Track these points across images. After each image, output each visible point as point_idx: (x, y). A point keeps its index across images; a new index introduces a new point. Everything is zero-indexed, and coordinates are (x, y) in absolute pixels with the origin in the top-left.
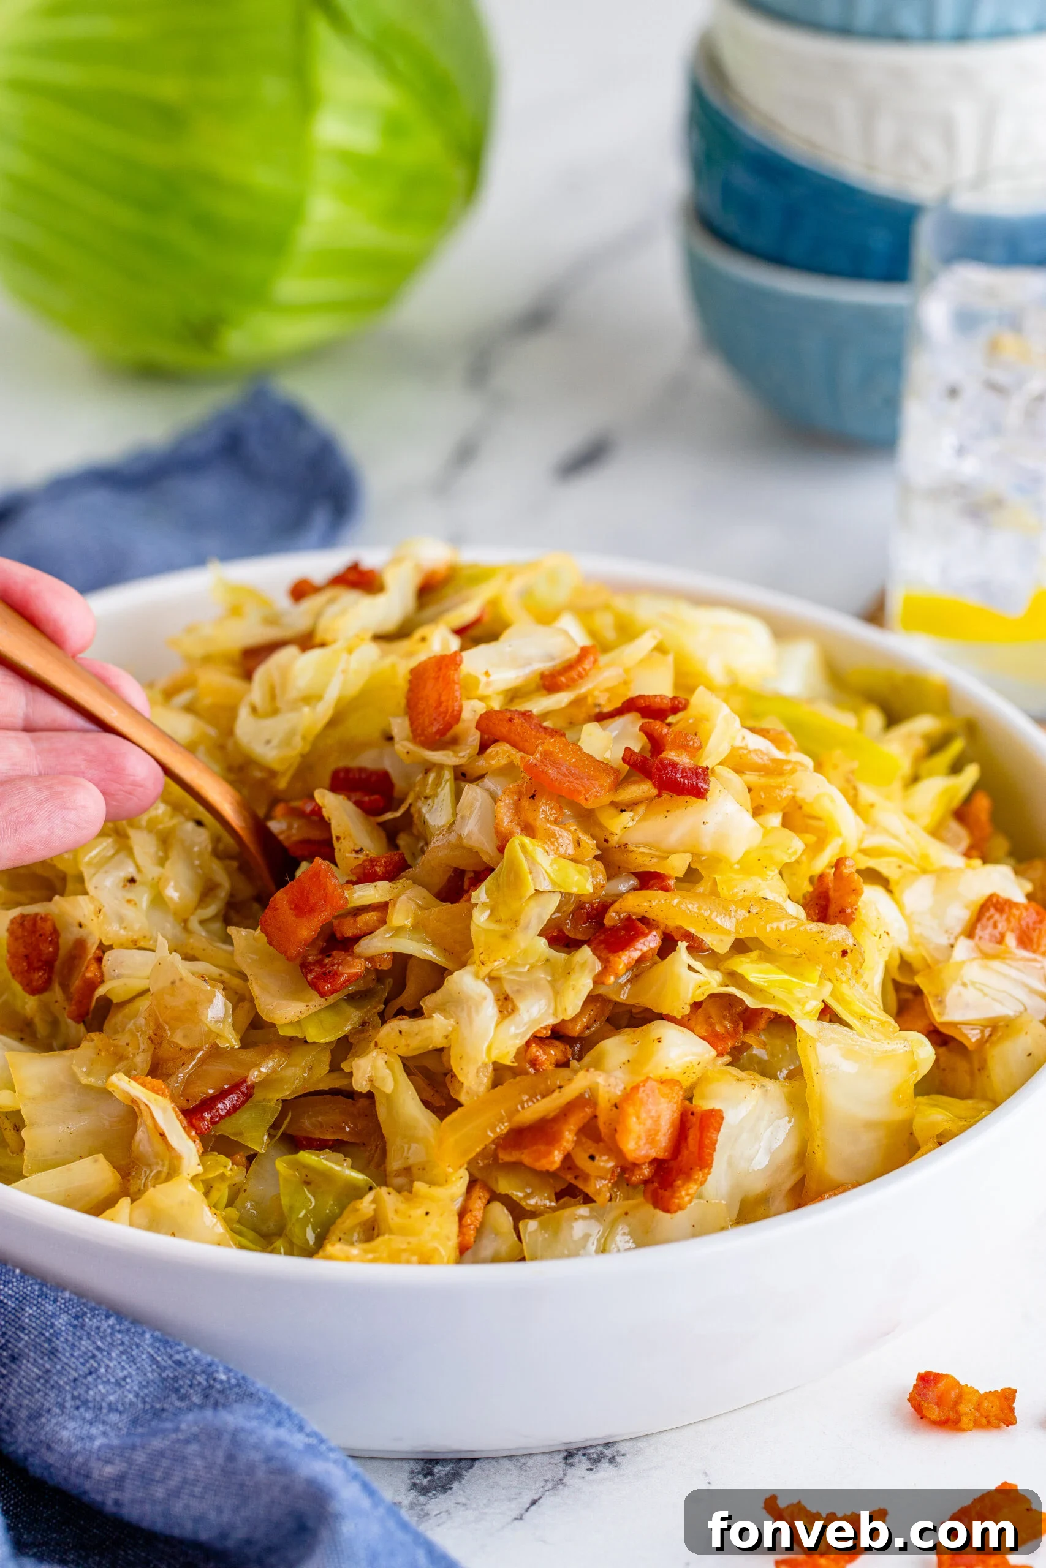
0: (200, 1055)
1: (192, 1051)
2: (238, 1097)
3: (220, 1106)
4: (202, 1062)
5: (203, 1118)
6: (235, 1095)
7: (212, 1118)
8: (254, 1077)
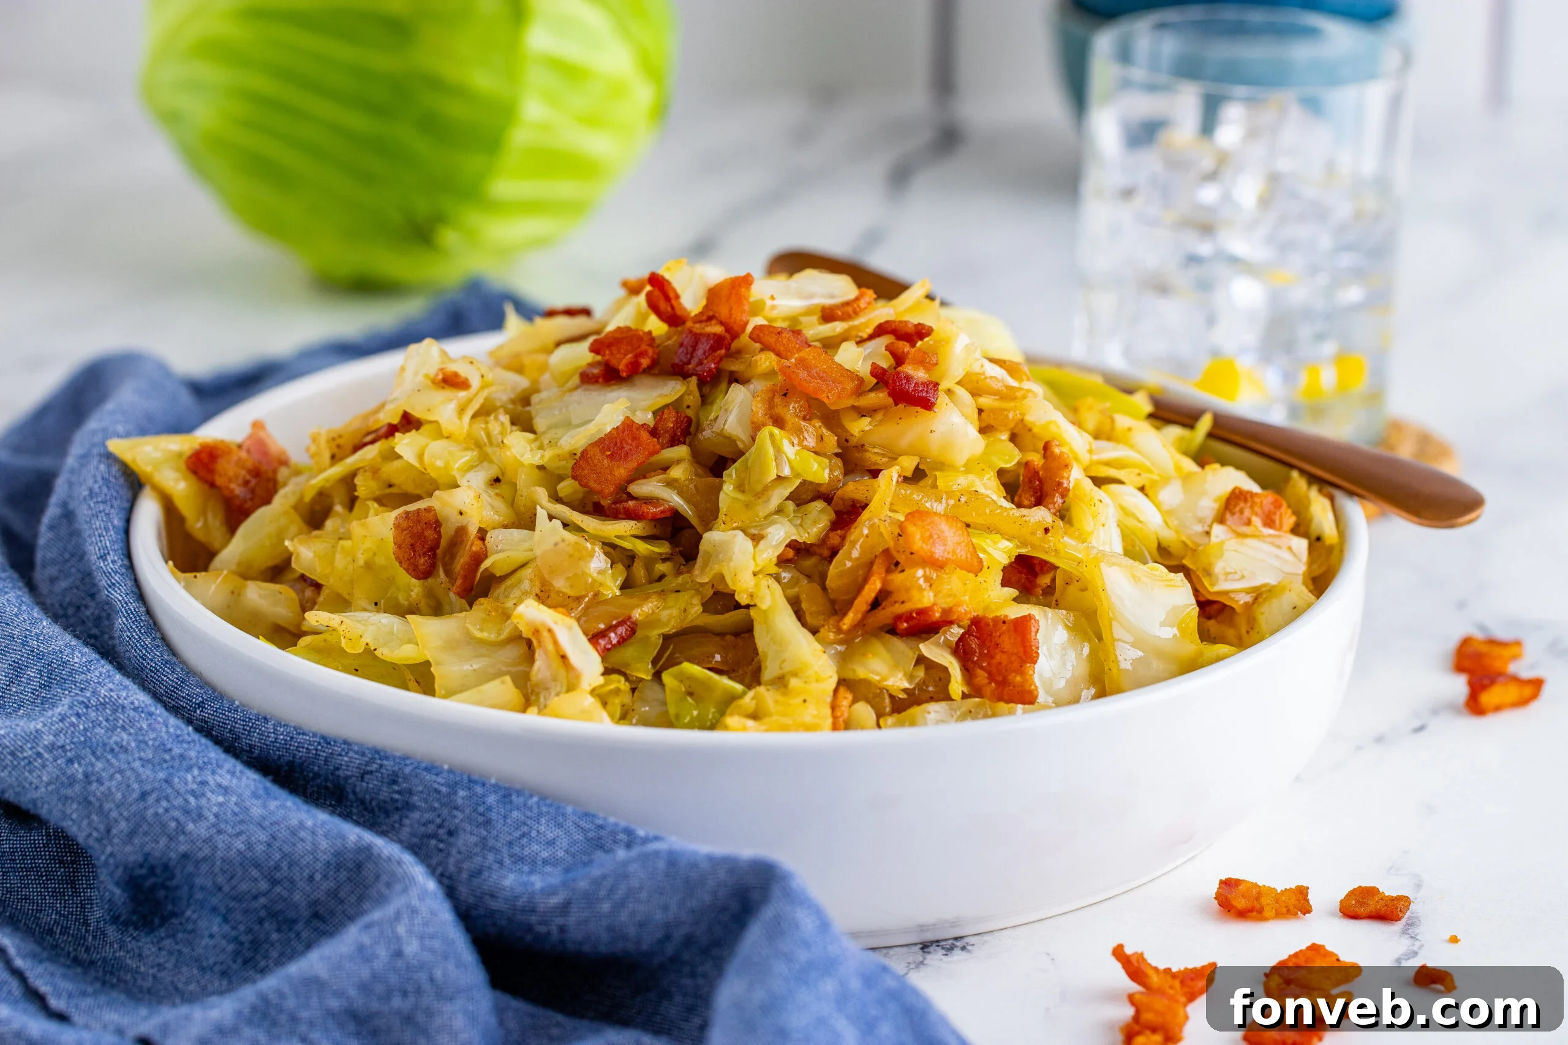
0: (586, 600)
1: (579, 598)
2: (626, 630)
3: (612, 635)
6: (623, 629)
7: (606, 645)
8: (637, 614)
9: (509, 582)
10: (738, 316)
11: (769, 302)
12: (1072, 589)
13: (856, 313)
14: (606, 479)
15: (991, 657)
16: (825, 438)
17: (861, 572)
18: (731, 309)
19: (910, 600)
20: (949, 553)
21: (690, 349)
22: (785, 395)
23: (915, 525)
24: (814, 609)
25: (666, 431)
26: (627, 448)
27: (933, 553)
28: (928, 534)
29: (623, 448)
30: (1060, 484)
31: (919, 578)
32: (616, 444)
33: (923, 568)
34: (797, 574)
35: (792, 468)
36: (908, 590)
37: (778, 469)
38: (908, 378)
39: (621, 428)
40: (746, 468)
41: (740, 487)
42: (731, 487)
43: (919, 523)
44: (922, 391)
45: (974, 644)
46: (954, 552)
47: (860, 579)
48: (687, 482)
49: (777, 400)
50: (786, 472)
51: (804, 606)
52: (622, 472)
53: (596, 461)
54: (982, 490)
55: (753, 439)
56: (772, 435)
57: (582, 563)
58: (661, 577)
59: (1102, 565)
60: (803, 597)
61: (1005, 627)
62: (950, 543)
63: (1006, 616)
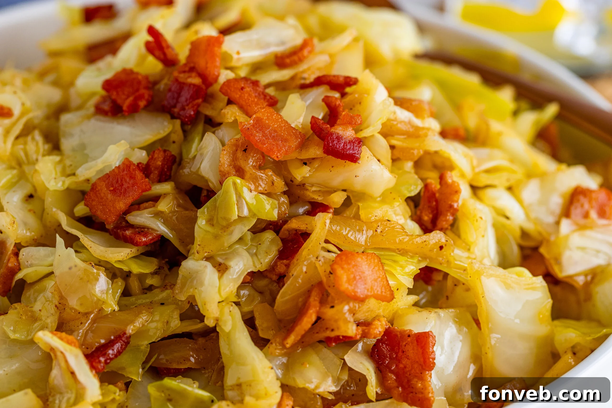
0: (92, 316)
1: (87, 314)
2: (122, 345)
3: (110, 352)
4: (94, 321)
5: (100, 362)
6: (120, 344)
7: (106, 361)
8: (130, 330)
9: (37, 287)
10: (212, 71)
11: (235, 56)
12: (459, 290)
13: (301, 60)
14: (110, 210)
15: (398, 360)
16: (276, 184)
17: (301, 300)
18: (207, 63)
19: (338, 328)
20: (368, 290)
21: (176, 95)
22: (245, 150)
23: (343, 268)
24: (265, 325)
25: (156, 168)
26: (126, 185)
27: (355, 292)
28: (352, 276)
29: (123, 185)
30: (451, 206)
31: (345, 314)
32: (117, 182)
33: (348, 303)
34: (253, 292)
35: (250, 210)
36: (336, 321)
37: (238, 211)
38: (339, 138)
39: (122, 167)
40: (215, 208)
41: (210, 221)
42: (204, 222)
43: (346, 266)
44: (349, 149)
45: (385, 349)
46: (372, 288)
47: (300, 304)
48: (170, 215)
49: (240, 154)
50: (246, 212)
51: (258, 323)
52: (121, 205)
53: (102, 195)
54: (394, 218)
55: (221, 183)
56: (235, 184)
57: (89, 285)
58: (151, 288)
59: (483, 278)
60: (257, 315)
61: (409, 339)
62: (369, 281)
63: (411, 331)
